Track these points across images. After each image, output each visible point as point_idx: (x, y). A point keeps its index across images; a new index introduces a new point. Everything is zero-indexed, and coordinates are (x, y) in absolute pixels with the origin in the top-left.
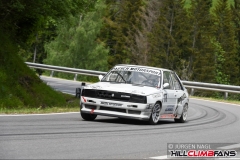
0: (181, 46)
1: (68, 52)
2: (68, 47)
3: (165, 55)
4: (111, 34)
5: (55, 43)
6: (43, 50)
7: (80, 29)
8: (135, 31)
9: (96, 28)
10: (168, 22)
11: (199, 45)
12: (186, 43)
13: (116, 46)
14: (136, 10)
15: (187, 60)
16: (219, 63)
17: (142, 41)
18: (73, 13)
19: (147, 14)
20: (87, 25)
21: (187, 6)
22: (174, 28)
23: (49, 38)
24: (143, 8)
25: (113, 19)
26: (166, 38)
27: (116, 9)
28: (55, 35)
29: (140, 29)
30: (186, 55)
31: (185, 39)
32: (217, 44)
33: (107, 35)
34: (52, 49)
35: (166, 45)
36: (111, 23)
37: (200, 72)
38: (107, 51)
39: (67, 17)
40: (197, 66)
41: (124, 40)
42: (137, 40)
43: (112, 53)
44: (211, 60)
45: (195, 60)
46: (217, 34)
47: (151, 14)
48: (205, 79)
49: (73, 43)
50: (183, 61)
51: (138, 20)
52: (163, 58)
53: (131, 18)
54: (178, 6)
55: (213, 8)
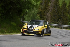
0: (59, 16)
1: (30, 18)
2: (30, 17)
3: (55, 18)
4: (41, 13)
5: (27, 16)
6: (24, 17)
7: (33, 12)
8: (47, 12)
9: (37, 12)
10: (55, 10)
11: (64, 15)
12: (60, 15)
13: (42, 16)
14: (47, 7)
15: (61, 19)
16: (69, 20)
17: (49, 15)
18: (32, 8)
19: (50, 8)
20: (35, 11)
21: (60, 5)
22: (57, 11)
23: (25, 14)
24: (49, 6)
25: (41, 9)
26: (55, 14)
27: (42, 6)
28: (27, 14)
29: (48, 12)
30: (60, 18)
31: (60, 14)
32: (68, 15)
33: (40, 13)
34: (26, 17)
35: (55, 16)
36: (41, 10)
37: (64, 22)
38: (40, 17)
39: (30, 9)
40: (63, 21)
41: (44, 15)
42: (48, 14)
43: (41, 18)
44: (67, 19)
45: (63, 19)
46: (68, 12)
47: (51, 7)
48: (65, 24)
49: (31, 16)
50: (60, 20)
51: (48, 9)
52: (54, 19)
53: (46, 9)
54: (58, 5)
55: (67, 6)
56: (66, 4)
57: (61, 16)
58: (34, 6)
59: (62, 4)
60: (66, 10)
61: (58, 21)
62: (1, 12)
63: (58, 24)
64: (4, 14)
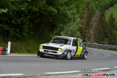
56: (114, 19)
57: (108, 35)
58: (71, 20)
59: (109, 19)
60: (114, 26)
61: (103, 40)
62: (28, 26)
63: (103, 44)
64: (32, 29)
